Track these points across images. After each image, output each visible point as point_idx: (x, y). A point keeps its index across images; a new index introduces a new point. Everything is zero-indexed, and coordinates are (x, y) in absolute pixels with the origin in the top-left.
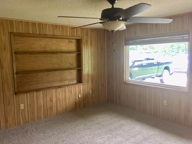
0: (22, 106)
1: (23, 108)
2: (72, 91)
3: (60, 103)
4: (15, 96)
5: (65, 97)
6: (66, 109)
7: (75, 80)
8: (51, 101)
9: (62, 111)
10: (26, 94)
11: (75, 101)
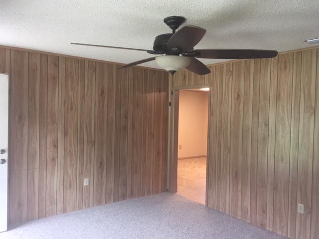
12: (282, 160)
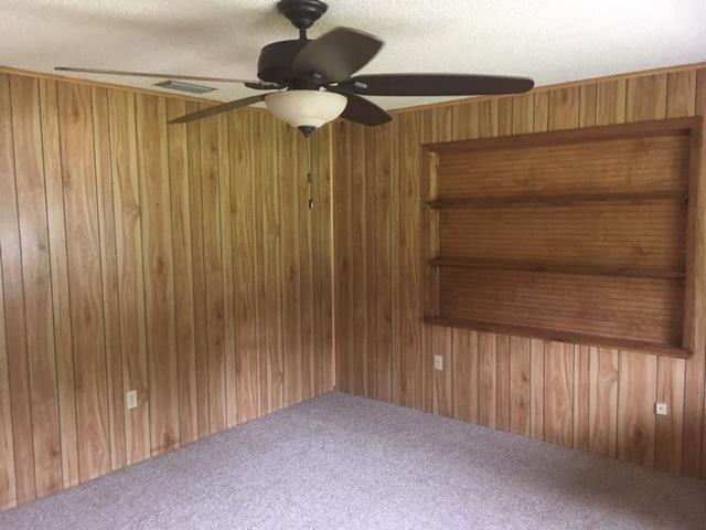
0: (439, 362)
1: (441, 368)
2: (618, 373)
3: (559, 403)
4: (423, 325)
5: (586, 388)
6: (586, 438)
7: (660, 329)
8: (525, 379)
9: (565, 434)
10: (449, 329)
11: (634, 422)
12: (88, 318)
